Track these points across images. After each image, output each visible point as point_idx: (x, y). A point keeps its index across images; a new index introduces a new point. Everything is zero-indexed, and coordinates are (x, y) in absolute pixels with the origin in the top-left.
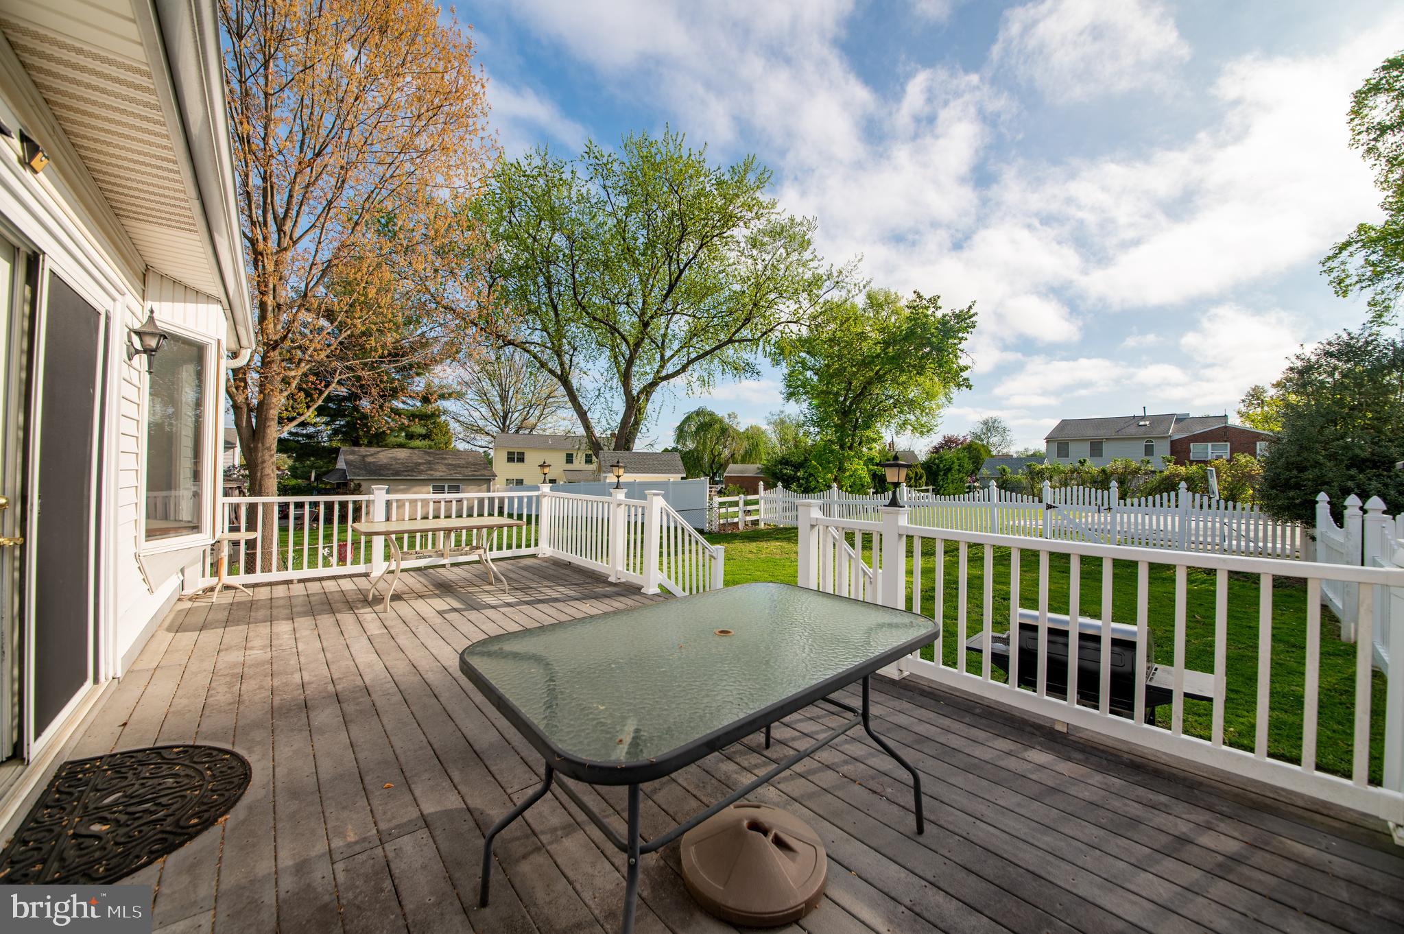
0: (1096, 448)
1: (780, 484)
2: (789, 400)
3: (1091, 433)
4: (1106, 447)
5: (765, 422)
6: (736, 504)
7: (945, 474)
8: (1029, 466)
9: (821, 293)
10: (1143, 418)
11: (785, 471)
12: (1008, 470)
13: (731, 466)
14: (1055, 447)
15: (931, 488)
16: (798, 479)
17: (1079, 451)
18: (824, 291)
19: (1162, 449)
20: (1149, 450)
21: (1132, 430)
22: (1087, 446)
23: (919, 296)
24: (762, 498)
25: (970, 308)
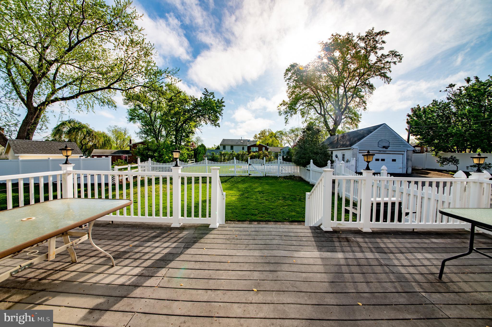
0: (232, 147)
1: (150, 159)
2: (130, 121)
3: (231, 143)
4: (234, 147)
5: (107, 130)
6: (126, 169)
7: (199, 155)
8: (220, 152)
9: (161, 78)
10: (241, 140)
11: (149, 153)
12: (214, 153)
13: (95, 150)
15: (194, 159)
16: (155, 157)
17: (228, 148)
18: (162, 77)
19: (246, 149)
20: (243, 149)
21: (239, 143)
22: (230, 147)
23: (207, 91)
24: (140, 166)
25: (222, 100)
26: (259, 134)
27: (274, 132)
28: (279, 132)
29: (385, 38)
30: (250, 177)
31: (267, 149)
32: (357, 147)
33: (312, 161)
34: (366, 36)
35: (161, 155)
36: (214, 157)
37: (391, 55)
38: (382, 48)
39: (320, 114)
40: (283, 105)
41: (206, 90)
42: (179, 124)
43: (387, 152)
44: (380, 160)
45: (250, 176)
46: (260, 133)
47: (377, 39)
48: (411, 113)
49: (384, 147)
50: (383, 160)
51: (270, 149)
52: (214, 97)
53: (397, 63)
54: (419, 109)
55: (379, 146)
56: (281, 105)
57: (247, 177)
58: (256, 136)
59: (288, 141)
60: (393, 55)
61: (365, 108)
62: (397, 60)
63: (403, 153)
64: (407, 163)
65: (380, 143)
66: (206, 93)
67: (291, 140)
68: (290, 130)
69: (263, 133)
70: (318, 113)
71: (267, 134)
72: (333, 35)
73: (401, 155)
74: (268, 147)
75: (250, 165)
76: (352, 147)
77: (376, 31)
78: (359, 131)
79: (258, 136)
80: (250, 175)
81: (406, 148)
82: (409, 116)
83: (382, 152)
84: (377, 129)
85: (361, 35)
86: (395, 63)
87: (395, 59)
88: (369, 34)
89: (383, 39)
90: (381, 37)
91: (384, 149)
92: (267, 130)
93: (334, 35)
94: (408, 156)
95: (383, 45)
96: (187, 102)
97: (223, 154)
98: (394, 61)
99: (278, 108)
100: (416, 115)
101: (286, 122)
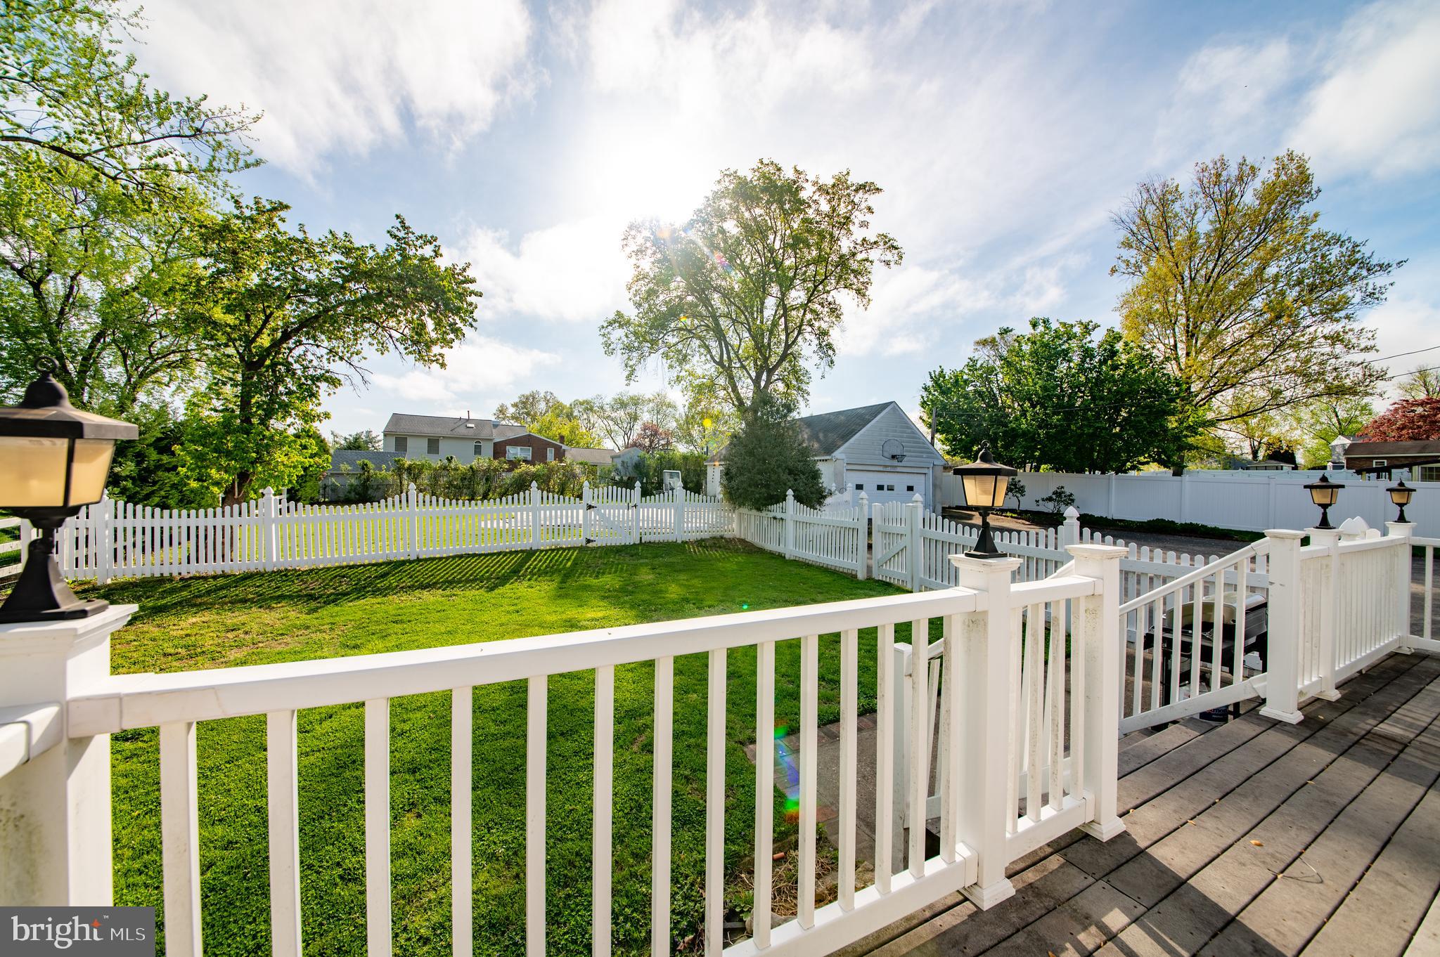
0: (433, 445)
3: (428, 430)
4: (442, 445)
10: (468, 420)
12: (371, 465)
14: (393, 441)
17: (418, 446)
19: (488, 449)
20: (478, 450)
21: (462, 431)
22: (425, 443)
23: (406, 227)
25: (464, 270)
26: (515, 405)
27: (566, 401)
28: (581, 404)
29: (873, 200)
30: (593, 549)
31: (560, 455)
32: (843, 456)
33: (790, 492)
34: (834, 186)
35: (147, 470)
36: (368, 479)
37: (882, 244)
38: (864, 224)
39: (720, 363)
40: (617, 325)
41: (402, 222)
42: (265, 341)
43: (899, 469)
44: (886, 488)
45: (590, 545)
46: (517, 400)
47: (856, 200)
48: (930, 383)
49: (893, 457)
50: (891, 488)
51: (572, 455)
52: (437, 253)
53: (892, 264)
54: (942, 374)
55: (885, 454)
56: (610, 324)
57: (581, 549)
58: (502, 410)
59: (610, 432)
60: (885, 243)
61: (832, 362)
62: (891, 259)
63: (925, 471)
64: (934, 495)
65: (886, 448)
66: (401, 234)
67: (616, 428)
68: (616, 400)
69: (526, 405)
70: (715, 361)
71: (542, 406)
72: (762, 163)
73: (923, 476)
74: (564, 447)
75: (590, 507)
76: (833, 454)
77: (856, 179)
78: (832, 417)
79: (512, 410)
80: (589, 541)
81: (931, 460)
82: (926, 389)
83: (889, 469)
84: (879, 413)
85: (821, 182)
86: (887, 263)
87: (889, 256)
88: (840, 182)
89: (870, 203)
90: (866, 196)
91: (895, 462)
92: (542, 395)
93: (766, 161)
94: (935, 478)
95: (868, 217)
96: (310, 254)
97: (409, 469)
98: (887, 258)
99: (603, 331)
100: (940, 387)
101: (629, 377)
